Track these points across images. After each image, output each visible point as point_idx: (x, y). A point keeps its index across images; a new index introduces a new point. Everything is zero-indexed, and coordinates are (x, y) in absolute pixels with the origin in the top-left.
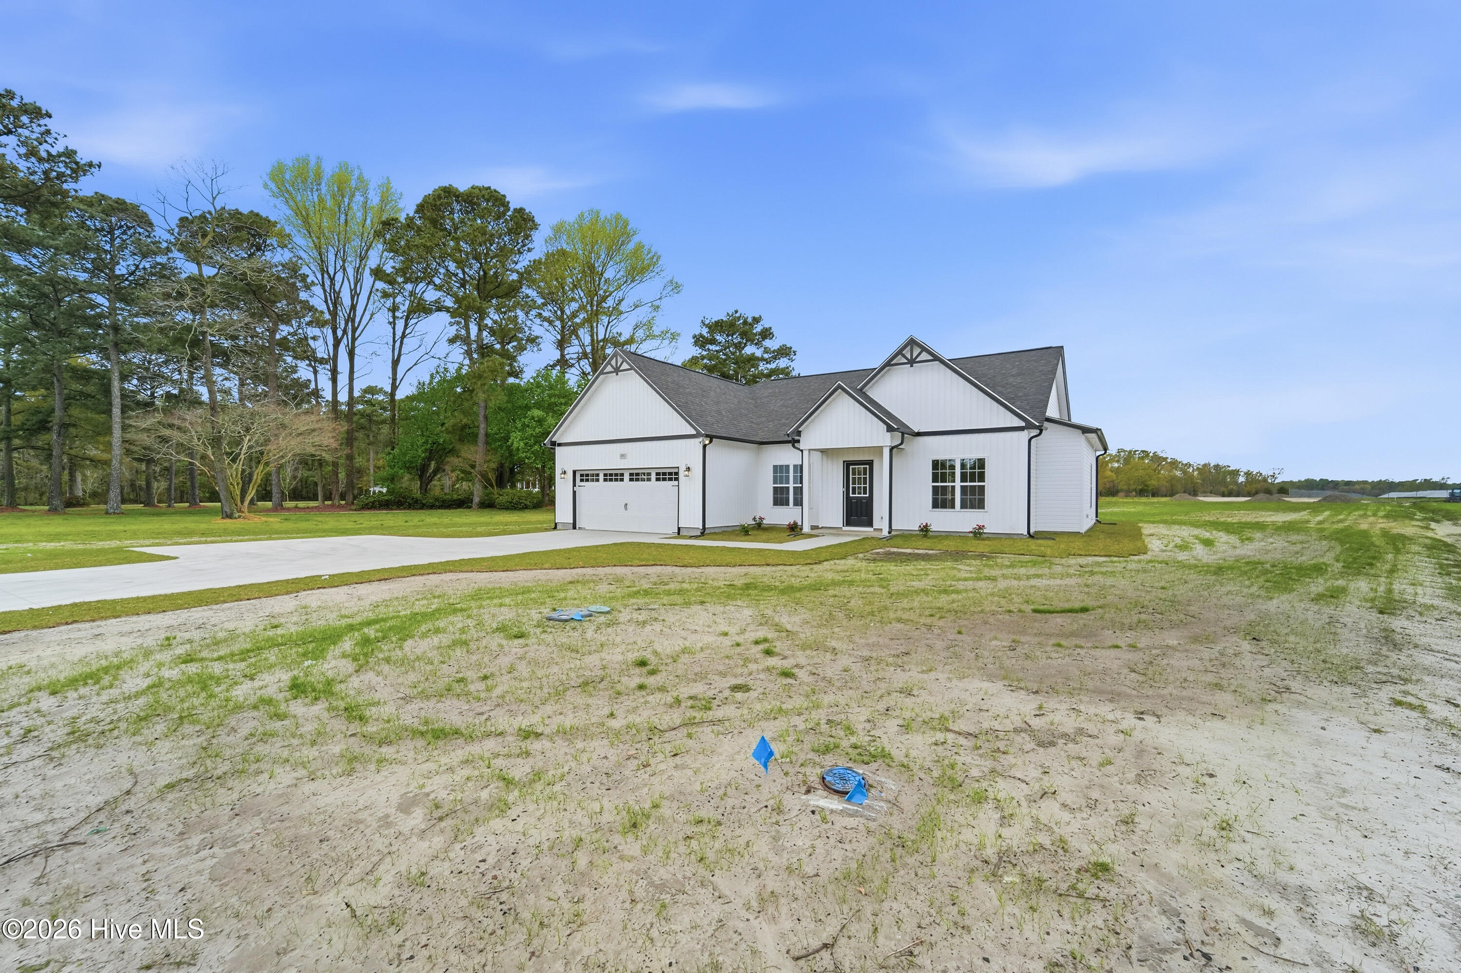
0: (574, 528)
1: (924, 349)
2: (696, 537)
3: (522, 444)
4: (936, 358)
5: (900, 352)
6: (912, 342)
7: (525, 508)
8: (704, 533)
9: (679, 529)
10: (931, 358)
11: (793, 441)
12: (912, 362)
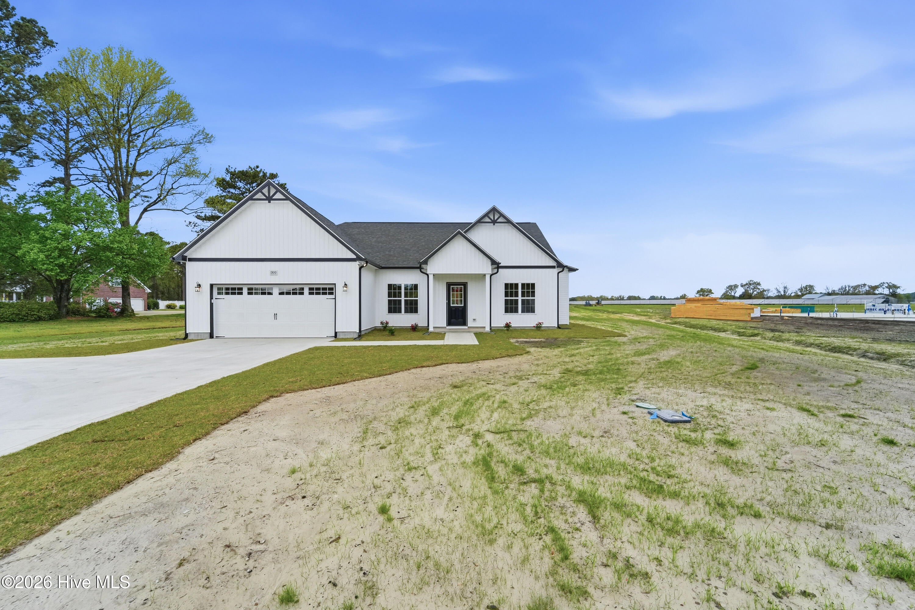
0: (211, 336)
1: (501, 215)
2: (355, 339)
3: (42, 256)
4: (509, 222)
5: (486, 215)
6: (494, 210)
7: (39, 319)
8: (360, 336)
9: (336, 333)
10: (505, 221)
11: (420, 267)
12: (494, 222)
